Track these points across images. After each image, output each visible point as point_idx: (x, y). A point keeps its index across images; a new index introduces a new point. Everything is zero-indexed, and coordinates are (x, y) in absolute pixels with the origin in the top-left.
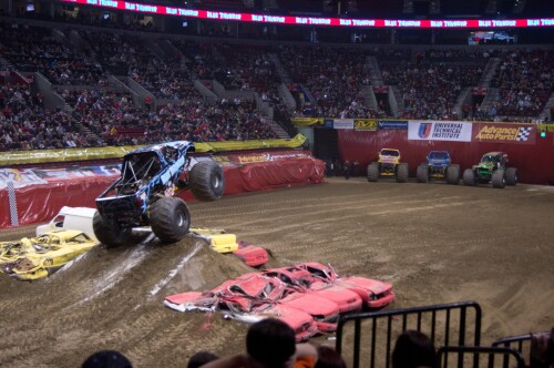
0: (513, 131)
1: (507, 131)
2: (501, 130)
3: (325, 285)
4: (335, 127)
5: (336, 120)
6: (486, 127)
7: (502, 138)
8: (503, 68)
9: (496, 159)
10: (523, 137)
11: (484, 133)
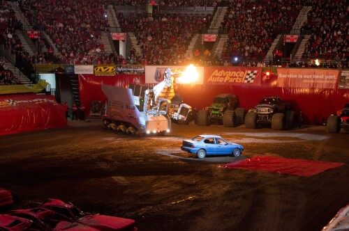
0: (241, 73)
1: (235, 74)
2: (230, 73)
3: (70, 224)
4: (76, 73)
5: (76, 67)
6: (217, 71)
7: (232, 80)
8: (230, 16)
9: (226, 100)
10: (249, 79)
11: (215, 76)
